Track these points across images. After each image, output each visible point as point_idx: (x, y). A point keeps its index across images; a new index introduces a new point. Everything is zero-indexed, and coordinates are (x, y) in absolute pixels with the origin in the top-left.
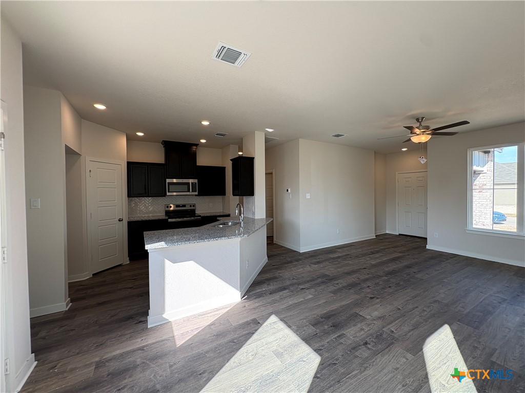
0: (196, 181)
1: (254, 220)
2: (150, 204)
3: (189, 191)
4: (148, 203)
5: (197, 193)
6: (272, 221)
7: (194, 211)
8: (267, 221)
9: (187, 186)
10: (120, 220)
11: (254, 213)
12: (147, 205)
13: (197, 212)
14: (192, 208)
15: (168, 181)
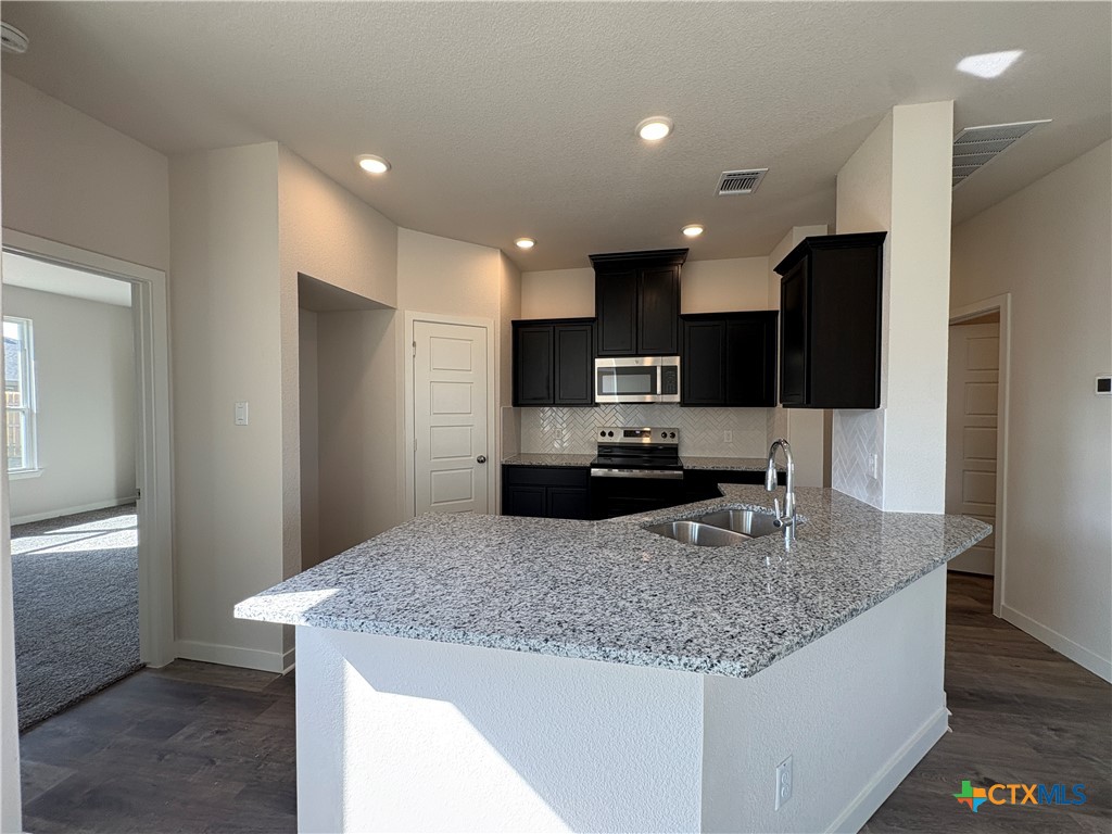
0: (676, 361)
1: (873, 514)
2: (564, 425)
3: (653, 392)
4: (560, 421)
5: (677, 398)
6: (992, 538)
7: (674, 449)
8: (950, 541)
9: (649, 376)
10: (481, 461)
11: (874, 485)
12: (558, 426)
13: (684, 454)
14: (668, 441)
15: (600, 363)
